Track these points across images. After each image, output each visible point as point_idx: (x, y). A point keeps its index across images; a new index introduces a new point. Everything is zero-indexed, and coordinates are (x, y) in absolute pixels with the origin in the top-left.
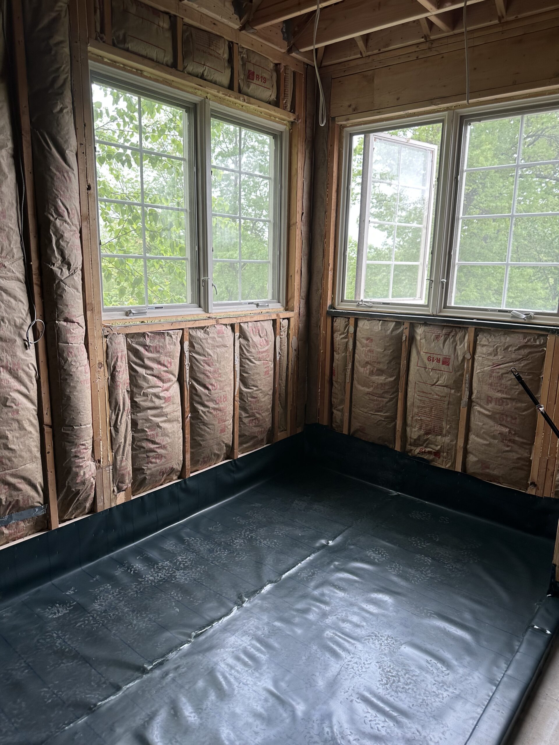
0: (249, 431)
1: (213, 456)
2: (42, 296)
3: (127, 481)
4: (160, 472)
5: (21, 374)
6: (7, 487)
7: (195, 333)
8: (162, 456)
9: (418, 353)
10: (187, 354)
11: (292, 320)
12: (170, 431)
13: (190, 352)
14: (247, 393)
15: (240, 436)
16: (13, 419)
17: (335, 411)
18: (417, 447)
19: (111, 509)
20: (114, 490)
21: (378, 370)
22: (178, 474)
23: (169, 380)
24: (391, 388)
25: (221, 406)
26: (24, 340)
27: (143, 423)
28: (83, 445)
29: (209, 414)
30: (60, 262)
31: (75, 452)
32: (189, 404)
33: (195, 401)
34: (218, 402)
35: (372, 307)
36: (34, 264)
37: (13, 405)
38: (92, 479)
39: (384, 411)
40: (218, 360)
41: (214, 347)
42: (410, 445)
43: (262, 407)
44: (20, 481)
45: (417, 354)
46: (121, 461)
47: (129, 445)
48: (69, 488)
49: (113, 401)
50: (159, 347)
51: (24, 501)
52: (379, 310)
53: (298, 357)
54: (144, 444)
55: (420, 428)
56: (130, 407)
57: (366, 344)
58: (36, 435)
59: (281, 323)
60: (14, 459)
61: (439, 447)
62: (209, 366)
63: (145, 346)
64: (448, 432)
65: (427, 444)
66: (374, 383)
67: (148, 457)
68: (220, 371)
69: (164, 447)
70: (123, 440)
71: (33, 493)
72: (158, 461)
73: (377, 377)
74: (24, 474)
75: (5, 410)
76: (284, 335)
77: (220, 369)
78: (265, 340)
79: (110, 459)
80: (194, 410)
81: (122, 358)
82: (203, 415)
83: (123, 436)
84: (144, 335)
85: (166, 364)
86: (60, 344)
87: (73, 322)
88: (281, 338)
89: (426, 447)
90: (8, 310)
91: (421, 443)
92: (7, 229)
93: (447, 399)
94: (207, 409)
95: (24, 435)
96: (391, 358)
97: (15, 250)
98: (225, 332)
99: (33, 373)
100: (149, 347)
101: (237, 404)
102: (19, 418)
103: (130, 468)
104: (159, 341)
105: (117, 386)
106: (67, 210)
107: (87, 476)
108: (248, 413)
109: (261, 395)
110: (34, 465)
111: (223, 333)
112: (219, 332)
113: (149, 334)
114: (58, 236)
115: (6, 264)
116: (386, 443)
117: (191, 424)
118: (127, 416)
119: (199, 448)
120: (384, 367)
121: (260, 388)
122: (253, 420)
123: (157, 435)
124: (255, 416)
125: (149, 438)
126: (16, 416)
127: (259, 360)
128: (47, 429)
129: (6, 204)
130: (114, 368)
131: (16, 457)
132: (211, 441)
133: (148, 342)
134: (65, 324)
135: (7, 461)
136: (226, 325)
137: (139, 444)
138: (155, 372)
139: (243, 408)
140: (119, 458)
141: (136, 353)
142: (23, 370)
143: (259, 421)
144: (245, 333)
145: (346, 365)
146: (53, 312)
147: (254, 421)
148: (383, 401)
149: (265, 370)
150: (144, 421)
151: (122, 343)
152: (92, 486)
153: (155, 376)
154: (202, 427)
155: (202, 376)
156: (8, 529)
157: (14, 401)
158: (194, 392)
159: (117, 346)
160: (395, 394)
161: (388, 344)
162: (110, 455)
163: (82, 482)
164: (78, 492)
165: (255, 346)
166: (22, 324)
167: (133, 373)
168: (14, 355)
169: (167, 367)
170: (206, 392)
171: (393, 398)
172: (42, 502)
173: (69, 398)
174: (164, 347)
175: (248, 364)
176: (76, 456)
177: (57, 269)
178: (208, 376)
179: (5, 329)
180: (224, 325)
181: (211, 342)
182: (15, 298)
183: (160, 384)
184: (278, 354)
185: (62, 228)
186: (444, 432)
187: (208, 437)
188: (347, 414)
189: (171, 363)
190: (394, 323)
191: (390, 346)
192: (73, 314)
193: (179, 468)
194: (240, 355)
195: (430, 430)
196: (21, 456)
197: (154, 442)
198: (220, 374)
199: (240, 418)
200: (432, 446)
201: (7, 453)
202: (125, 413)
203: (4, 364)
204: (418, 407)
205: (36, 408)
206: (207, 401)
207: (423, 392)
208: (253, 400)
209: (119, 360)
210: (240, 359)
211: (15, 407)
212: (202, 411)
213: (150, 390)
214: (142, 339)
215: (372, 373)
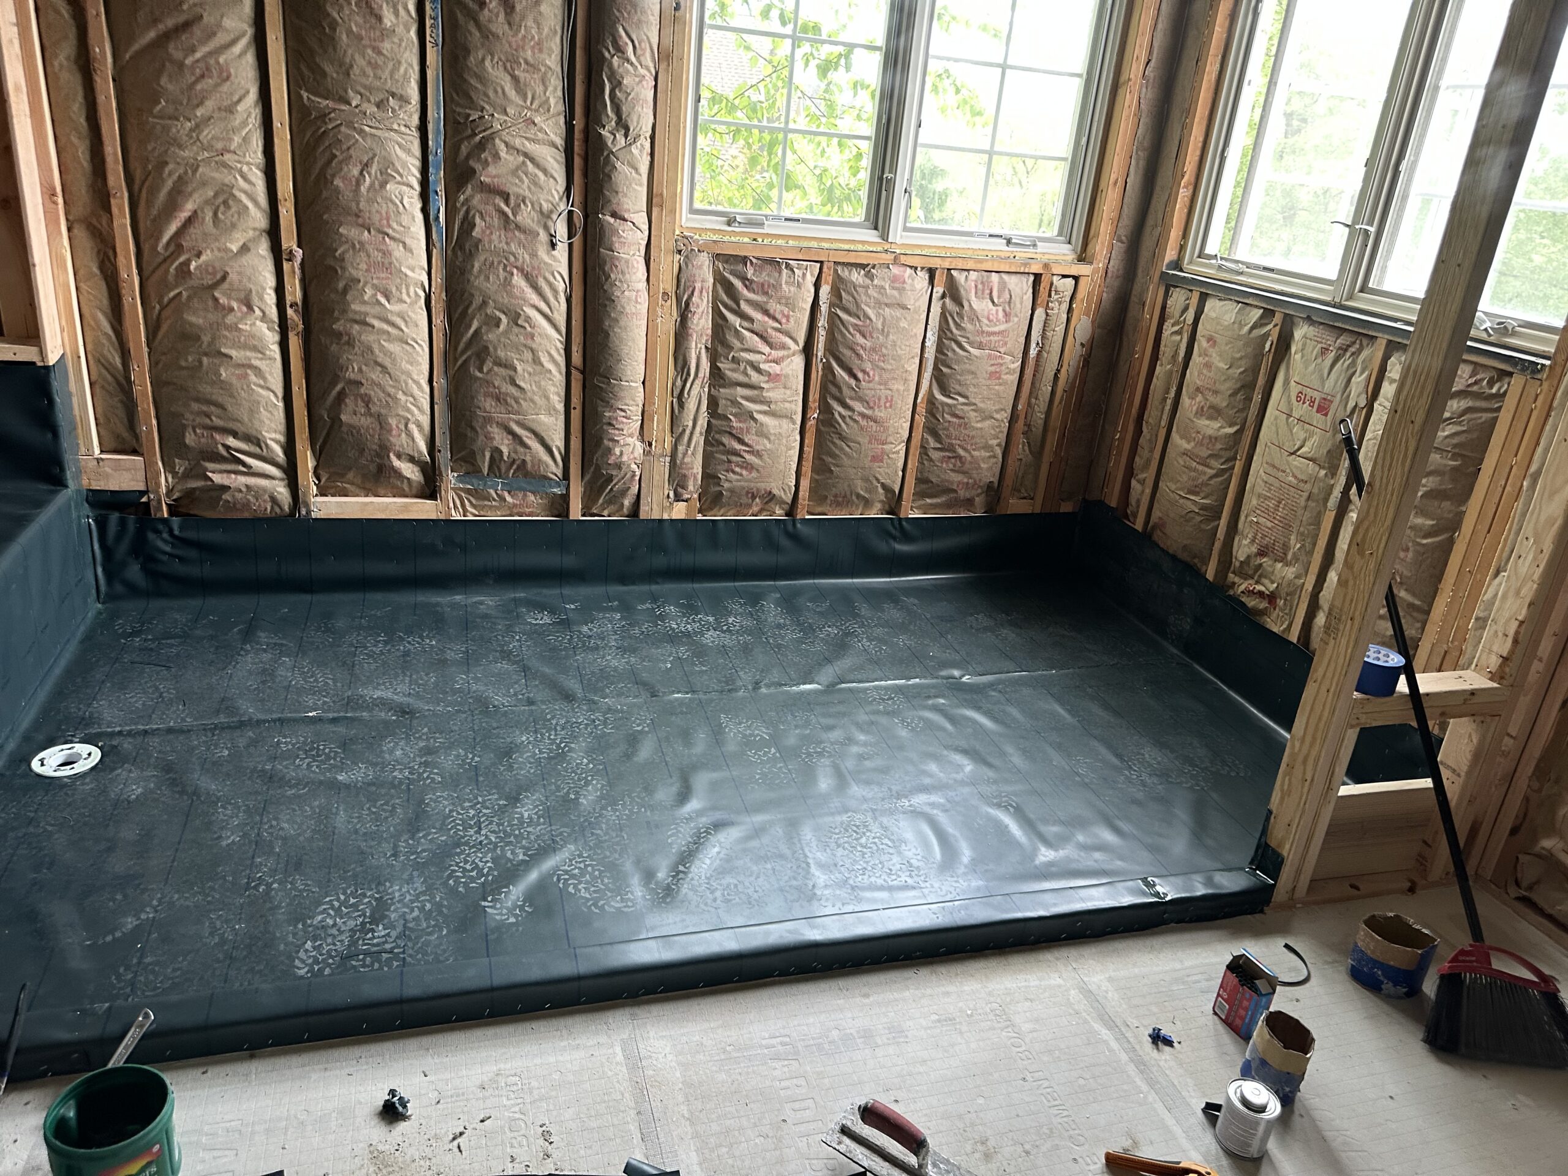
0: (939, 476)
1: (854, 497)
2: (585, 174)
3: (691, 488)
4: (748, 493)
5: (542, 283)
6: (510, 437)
7: (847, 273)
8: (752, 468)
9: (1287, 382)
10: (824, 308)
11: (1082, 282)
12: (772, 431)
13: (832, 305)
14: (943, 404)
15: (920, 481)
16: (525, 346)
17: (1134, 482)
18: (1245, 579)
19: (661, 521)
20: (668, 496)
21: (1212, 407)
22: (786, 507)
23: (784, 347)
24: (1226, 449)
25: (879, 414)
26: (552, 235)
27: (726, 406)
28: (622, 410)
29: (851, 423)
30: (613, 123)
31: (610, 418)
32: (817, 396)
33: (830, 394)
34: (872, 404)
35: (1242, 273)
36: (578, 123)
37: (527, 325)
38: (634, 467)
39: (1202, 495)
40: (883, 330)
41: (879, 304)
42: (1234, 572)
43: (973, 437)
44: (529, 435)
45: (1284, 384)
46: (685, 454)
47: (701, 434)
48: (598, 468)
49: (681, 358)
50: (769, 286)
51: (533, 466)
52: (1250, 280)
53: (1087, 361)
54: (726, 440)
55: (1253, 541)
56: (708, 375)
57: (1205, 350)
58: (559, 378)
59: (1052, 284)
60: (522, 402)
61: (1275, 585)
62: (864, 337)
63: (744, 279)
64: (1296, 558)
65: (1260, 576)
66: (1198, 432)
67: (729, 461)
68: (884, 350)
69: (757, 454)
70: (690, 424)
71: (546, 458)
72: (744, 472)
73: (1207, 422)
74: (534, 426)
75: (516, 330)
76: (1059, 311)
77: (886, 348)
78: (1004, 311)
79: (668, 446)
80: (825, 409)
81: (701, 292)
82: (840, 421)
83: (692, 417)
84: (744, 260)
85: (779, 316)
86: (602, 250)
87: (625, 220)
88: (1047, 314)
89: (1257, 582)
90: (532, 187)
91: (1250, 572)
92: (543, 69)
93: (1308, 487)
94: (850, 413)
95: (541, 373)
96: (1238, 385)
97: (552, 101)
98: (909, 281)
99: (561, 287)
100: (751, 281)
101: (920, 420)
102: (534, 346)
103: (698, 469)
104: (768, 275)
105: (688, 335)
106: (633, 41)
107: (625, 458)
108: (941, 443)
109: (973, 414)
110: (553, 419)
111: (904, 282)
112: (894, 279)
113: (754, 261)
114: (615, 83)
115: (537, 120)
116: (1196, 561)
117: (818, 430)
118: (702, 387)
119: (828, 475)
120: (1221, 401)
121: (974, 401)
122: (949, 458)
123: (748, 431)
124: (955, 452)
125: (734, 432)
126: (529, 342)
127: (980, 347)
128: (576, 375)
129: (546, 30)
130: (687, 304)
131: (525, 400)
132: (852, 471)
133: (750, 272)
134: (612, 220)
135: (513, 403)
136: (916, 268)
137: (717, 436)
138: (756, 326)
139: (932, 430)
140: (681, 449)
141: (729, 288)
142: (545, 279)
143: (963, 463)
144: (957, 289)
145: (1167, 391)
146: (597, 200)
147: (953, 460)
148: (1205, 473)
149: (993, 369)
150: (729, 403)
151: (705, 268)
152: (634, 475)
153: (757, 334)
154: (838, 442)
155: (847, 353)
156: (512, 497)
157: (528, 319)
158: (830, 377)
159: (696, 272)
160: (1230, 464)
161: (1238, 355)
162: (668, 440)
163: (616, 464)
164: (610, 479)
165: (975, 317)
166: (551, 212)
167: (720, 322)
168: (534, 255)
169: (780, 323)
170: (853, 382)
171: (1224, 471)
172: (560, 475)
173: (607, 335)
174: (777, 287)
175: (954, 351)
176: (610, 424)
177: (608, 135)
178: (858, 355)
179: (525, 215)
180: (911, 267)
181: (875, 295)
182: (545, 171)
183: (766, 349)
184: (1033, 345)
185: (621, 70)
186: (1289, 557)
187: (846, 461)
188: (1148, 491)
189: (788, 317)
190: (1261, 311)
191: (1241, 358)
192: (626, 206)
193: (788, 498)
194: (941, 329)
195: (1267, 546)
196: (532, 401)
197: (741, 441)
198: (884, 356)
199: (922, 447)
200: (1266, 581)
201: (513, 390)
202: (698, 382)
203: (519, 264)
204: (1259, 496)
205: (563, 340)
206: (851, 398)
207: (1274, 466)
208: (954, 420)
209: (696, 293)
210: (940, 338)
211: (529, 329)
212: (840, 414)
213: (744, 355)
214: (740, 267)
215: (1200, 413)
